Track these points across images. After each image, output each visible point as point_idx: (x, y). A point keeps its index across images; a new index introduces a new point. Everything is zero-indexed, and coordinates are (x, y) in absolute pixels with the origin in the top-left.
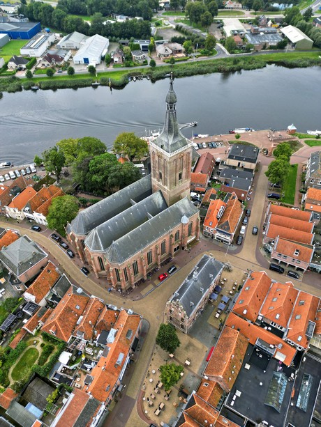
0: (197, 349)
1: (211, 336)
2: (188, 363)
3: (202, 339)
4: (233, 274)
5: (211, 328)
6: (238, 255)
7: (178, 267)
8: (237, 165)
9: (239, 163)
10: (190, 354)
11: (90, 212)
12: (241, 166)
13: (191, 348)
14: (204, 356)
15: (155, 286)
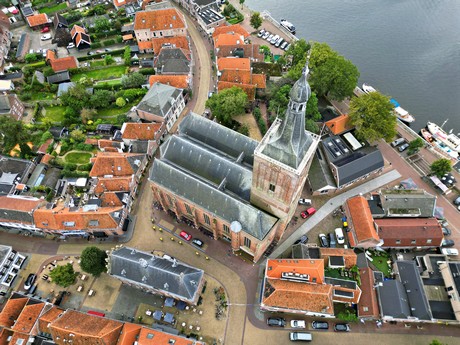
0: (108, 299)
1: (123, 312)
2: (90, 293)
3: (119, 302)
4: (214, 322)
5: (133, 310)
6: (249, 325)
7: (204, 249)
8: (448, 285)
9: (451, 288)
10: (101, 293)
11: (199, 121)
12: (450, 293)
13: (108, 292)
14: (101, 309)
15: (173, 232)
